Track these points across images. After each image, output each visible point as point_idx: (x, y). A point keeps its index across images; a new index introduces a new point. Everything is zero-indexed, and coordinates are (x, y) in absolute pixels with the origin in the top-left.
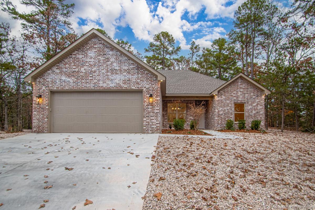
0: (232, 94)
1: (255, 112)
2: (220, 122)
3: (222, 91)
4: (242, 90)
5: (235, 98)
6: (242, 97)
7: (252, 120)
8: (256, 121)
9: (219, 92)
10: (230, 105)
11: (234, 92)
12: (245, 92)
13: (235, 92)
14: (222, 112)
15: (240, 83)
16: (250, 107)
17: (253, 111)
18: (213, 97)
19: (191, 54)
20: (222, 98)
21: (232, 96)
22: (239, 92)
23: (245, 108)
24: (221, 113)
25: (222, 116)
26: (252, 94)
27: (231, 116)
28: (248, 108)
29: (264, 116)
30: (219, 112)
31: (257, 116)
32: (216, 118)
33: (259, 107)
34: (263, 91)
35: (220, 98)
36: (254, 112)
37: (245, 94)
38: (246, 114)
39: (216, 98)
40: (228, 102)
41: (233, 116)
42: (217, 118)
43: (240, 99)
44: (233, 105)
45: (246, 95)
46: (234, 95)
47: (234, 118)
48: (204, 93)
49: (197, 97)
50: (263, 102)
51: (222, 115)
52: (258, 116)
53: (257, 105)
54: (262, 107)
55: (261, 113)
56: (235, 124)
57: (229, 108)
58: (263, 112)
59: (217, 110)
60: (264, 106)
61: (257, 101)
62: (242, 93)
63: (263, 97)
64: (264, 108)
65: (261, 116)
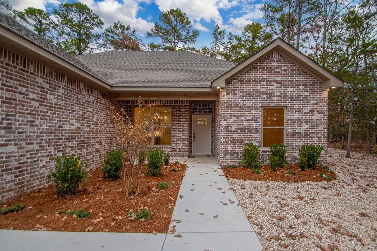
0: (258, 87)
1: (307, 126)
2: (230, 148)
3: (236, 81)
4: (279, 79)
5: (265, 96)
6: (279, 94)
7: (300, 144)
8: (312, 148)
9: (228, 82)
10: (253, 111)
11: (262, 83)
12: (286, 83)
13: (265, 83)
14: (236, 127)
15: (276, 64)
16: (297, 115)
17: (304, 124)
18: (217, 94)
20: (237, 97)
21: (257, 91)
22: (274, 83)
23: (286, 118)
24: (233, 128)
25: (236, 136)
26: (301, 87)
27: (254, 136)
28: (292, 118)
29: (326, 135)
30: (228, 126)
31: (312, 135)
32: (222, 140)
33: (317, 116)
34: (327, 79)
35: (231, 96)
36: (305, 126)
37: (286, 87)
38: (288, 130)
39: (224, 96)
40: (249, 104)
41: (259, 135)
42: (224, 140)
43: (276, 98)
44: (260, 112)
45: (289, 89)
46: (263, 90)
47: (262, 139)
48: (198, 85)
49: (185, 94)
50: (324, 105)
51: (235, 132)
52: (314, 135)
53: (312, 111)
54: (322, 115)
55: (319, 128)
56: (264, 152)
57: (250, 118)
58: (323, 126)
59: (224, 123)
60: (326, 113)
61: (312, 102)
62: (279, 85)
63: (325, 94)
64: (326, 117)
65: (319, 135)
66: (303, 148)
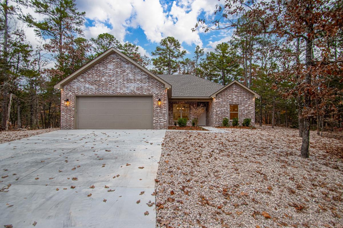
0: (228, 97)
1: (247, 112)
2: (217, 120)
3: (219, 95)
4: (236, 94)
5: (230, 100)
6: (236, 100)
7: (244, 118)
8: (247, 119)
9: (216, 95)
10: (226, 106)
11: (229, 96)
12: (239, 95)
13: (230, 95)
14: (220, 112)
15: (234, 88)
16: (243, 108)
17: (246, 111)
18: (212, 99)
19: (195, 57)
20: (220, 101)
21: (227, 98)
22: (234, 96)
23: (239, 109)
24: (218, 113)
25: (219, 115)
26: (245, 97)
27: (227, 115)
28: (241, 108)
29: (254, 115)
30: (216, 111)
31: (249, 115)
32: (215, 117)
33: (251, 108)
34: (254, 94)
35: (217, 100)
36: (246, 112)
37: (238, 97)
38: (240, 113)
39: (215, 100)
40: (225, 103)
41: (229, 115)
43: (235, 101)
44: (229, 106)
45: (240, 98)
46: (230, 98)
47: (229, 117)
48: (204, 96)
49: (199, 99)
50: (253, 104)
51: (219, 114)
52: (250, 115)
53: (249, 106)
54: (253, 108)
55: (252, 113)
56: (230, 121)
57: (225, 109)
58: (253, 112)
59: (215, 110)
60: (254, 107)
61: (249, 103)
62: (236, 96)
63: (254, 99)
64: (254, 108)
65: (252, 115)
66: (245, 120)
